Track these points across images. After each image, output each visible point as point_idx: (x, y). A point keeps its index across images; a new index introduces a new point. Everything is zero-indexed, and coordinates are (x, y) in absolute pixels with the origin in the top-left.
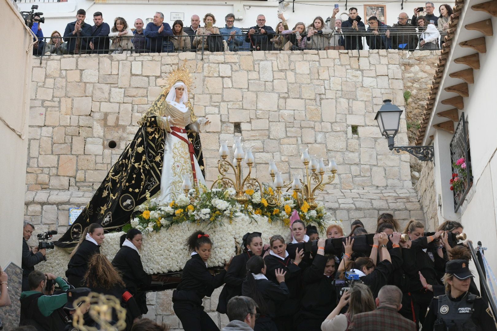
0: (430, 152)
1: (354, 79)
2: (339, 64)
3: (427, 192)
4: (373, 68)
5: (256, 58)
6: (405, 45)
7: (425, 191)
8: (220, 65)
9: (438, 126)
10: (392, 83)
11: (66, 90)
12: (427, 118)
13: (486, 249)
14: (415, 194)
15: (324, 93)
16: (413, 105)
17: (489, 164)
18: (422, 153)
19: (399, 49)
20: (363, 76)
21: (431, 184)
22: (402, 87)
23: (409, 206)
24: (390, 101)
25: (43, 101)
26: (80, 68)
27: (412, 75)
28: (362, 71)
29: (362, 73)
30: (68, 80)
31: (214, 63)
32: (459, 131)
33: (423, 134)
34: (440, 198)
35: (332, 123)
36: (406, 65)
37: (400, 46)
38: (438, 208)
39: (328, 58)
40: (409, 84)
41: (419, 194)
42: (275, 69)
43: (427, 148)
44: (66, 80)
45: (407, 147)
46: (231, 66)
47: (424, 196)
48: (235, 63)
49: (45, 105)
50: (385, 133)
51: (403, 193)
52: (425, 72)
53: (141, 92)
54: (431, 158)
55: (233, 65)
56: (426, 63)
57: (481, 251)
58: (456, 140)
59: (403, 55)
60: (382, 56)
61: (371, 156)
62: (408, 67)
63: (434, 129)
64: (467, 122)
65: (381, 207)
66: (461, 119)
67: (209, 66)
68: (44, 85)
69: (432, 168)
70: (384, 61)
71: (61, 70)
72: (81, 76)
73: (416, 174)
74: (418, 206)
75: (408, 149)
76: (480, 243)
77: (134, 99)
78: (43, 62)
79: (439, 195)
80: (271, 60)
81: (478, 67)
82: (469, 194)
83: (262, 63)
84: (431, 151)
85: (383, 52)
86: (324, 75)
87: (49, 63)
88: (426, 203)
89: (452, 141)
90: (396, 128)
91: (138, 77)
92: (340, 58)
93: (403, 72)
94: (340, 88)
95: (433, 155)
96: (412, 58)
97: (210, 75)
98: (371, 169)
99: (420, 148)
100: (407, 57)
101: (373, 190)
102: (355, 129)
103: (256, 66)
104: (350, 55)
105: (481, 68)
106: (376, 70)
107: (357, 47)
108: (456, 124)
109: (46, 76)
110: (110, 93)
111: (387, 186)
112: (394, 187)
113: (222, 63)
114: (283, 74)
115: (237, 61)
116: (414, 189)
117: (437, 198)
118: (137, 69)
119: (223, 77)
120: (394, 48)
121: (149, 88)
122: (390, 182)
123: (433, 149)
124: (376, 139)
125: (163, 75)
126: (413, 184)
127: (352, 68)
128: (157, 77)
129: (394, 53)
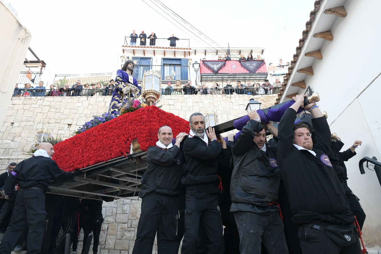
1: (229, 106)
2: (222, 100)
4: (237, 101)
6: (250, 93)
8: (169, 100)
11: (97, 110)
15: (216, 112)
19: (248, 94)
20: (233, 105)
25: (86, 115)
26: (105, 101)
28: (232, 103)
30: (99, 106)
31: (166, 99)
37: (248, 93)
39: (217, 98)
42: (194, 102)
44: (98, 106)
46: (174, 100)
48: (175, 99)
49: (86, 116)
55: (175, 100)
56: (260, 100)
59: (250, 97)
60: (241, 97)
67: (164, 100)
68: (87, 108)
70: (242, 99)
72: (105, 104)
80: (192, 98)
83: (188, 99)
86: (216, 104)
87: (91, 99)
92: (222, 98)
94: (223, 110)
97: (164, 104)
103: (185, 101)
104: (227, 97)
107: (230, 93)
109: (89, 104)
113: (170, 99)
114: (197, 104)
115: (177, 98)
119: (170, 105)
120: (246, 94)
127: (228, 102)
129: (246, 96)
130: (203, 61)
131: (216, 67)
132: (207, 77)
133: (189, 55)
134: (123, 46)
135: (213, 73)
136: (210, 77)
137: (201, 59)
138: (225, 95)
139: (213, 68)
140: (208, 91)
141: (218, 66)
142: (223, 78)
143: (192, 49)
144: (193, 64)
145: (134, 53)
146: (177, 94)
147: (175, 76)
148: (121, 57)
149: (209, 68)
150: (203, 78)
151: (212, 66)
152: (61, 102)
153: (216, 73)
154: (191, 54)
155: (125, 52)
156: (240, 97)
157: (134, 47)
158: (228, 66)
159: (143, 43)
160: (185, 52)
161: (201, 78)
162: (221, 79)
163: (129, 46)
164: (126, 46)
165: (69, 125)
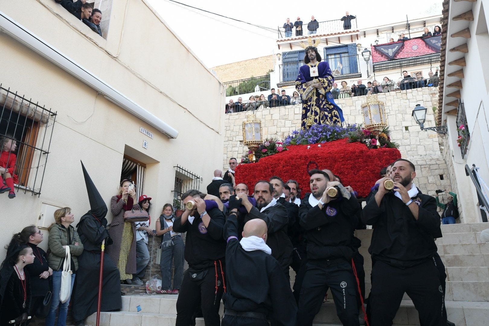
0: (445, 129)
1: (405, 104)
2: (396, 97)
3: (447, 153)
4: (414, 97)
5: (353, 100)
6: (431, 85)
9: (448, 113)
10: (425, 104)
12: (440, 109)
13: (479, 168)
14: (442, 157)
15: (389, 112)
17: (477, 120)
19: (428, 87)
20: (409, 102)
21: (448, 148)
22: (431, 105)
23: (438, 162)
24: (420, 105)
28: (409, 100)
29: (409, 101)
32: (460, 112)
33: (440, 120)
34: (453, 152)
35: (394, 126)
36: (433, 94)
38: (452, 158)
39: (390, 95)
40: (435, 103)
41: (444, 156)
43: (444, 127)
46: (342, 105)
47: (446, 156)
48: (344, 103)
50: (418, 122)
51: (435, 157)
54: (446, 132)
55: (343, 104)
57: (475, 170)
58: (459, 118)
59: (431, 89)
61: (416, 140)
63: (446, 115)
64: (463, 104)
65: (422, 164)
66: (460, 103)
70: (420, 93)
71: (262, 115)
72: (272, 117)
73: (443, 147)
74: (444, 162)
75: (432, 128)
76: (474, 165)
77: (296, 124)
78: (255, 113)
79: (452, 150)
80: (361, 100)
81: (465, 65)
82: (469, 145)
83: (356, 102)
84: (446, 128)
87: (257, 113)
88: (447, 159)
89: (457, 120)
90: (424, 118)
91: (298, 115)
92: (397, 95)
93: (431, 98)
94: (397, 109)
95: (447, 130)
96: (436, 90)
98: (417, 147)
99: (439, 127)
100: (433, 90)
101: (419, 157)
102: (407, 128)
103: (354, 104)
104: (402, 93)
105: (467, 65)
106: (416, 98)
107: (406, 89)
108: (458, 108)
110: (285, 123)
111: (426, 155)
112: (430, 155)
115: (345, 102)
116: (442, 155)
117: (451, 152)
120: (426, 86)
122: (428, 152)
123: (447, 127)
124: (418, 132)
126: (441, 153)
127: (403, 99)
129: (426, 89)
130: (374, 46)
131: (390, 52)
132: (380, 66)
133: (358, 39)
134: (278, 41)
135: (387, 60)
136: (385, 65)
137: (371, 44)
138: (400, 91)
139: (388, 53)
140: (380, 89)
141: (394, 50)
142: (401, 64)
143: (360, 31)
144: (362, 53)
145: (291, 47)
146: (345, 97)
147: (342, 69)
148: (277, 55)
149: (382, 54)
150: (376, 68)
151: (385, 51)
152: (229, 119)
153: (392, 59)
154: (360, 37)
155: (281, 48)
156: (419, 92)
157: (290, 40)
158: (407, 48)
159: (299, 33)
160: (351, 36)
161: (374, 68)
162: (399, 65)
163: (285, 40)
164: (281, 41)
165: (240, 141)
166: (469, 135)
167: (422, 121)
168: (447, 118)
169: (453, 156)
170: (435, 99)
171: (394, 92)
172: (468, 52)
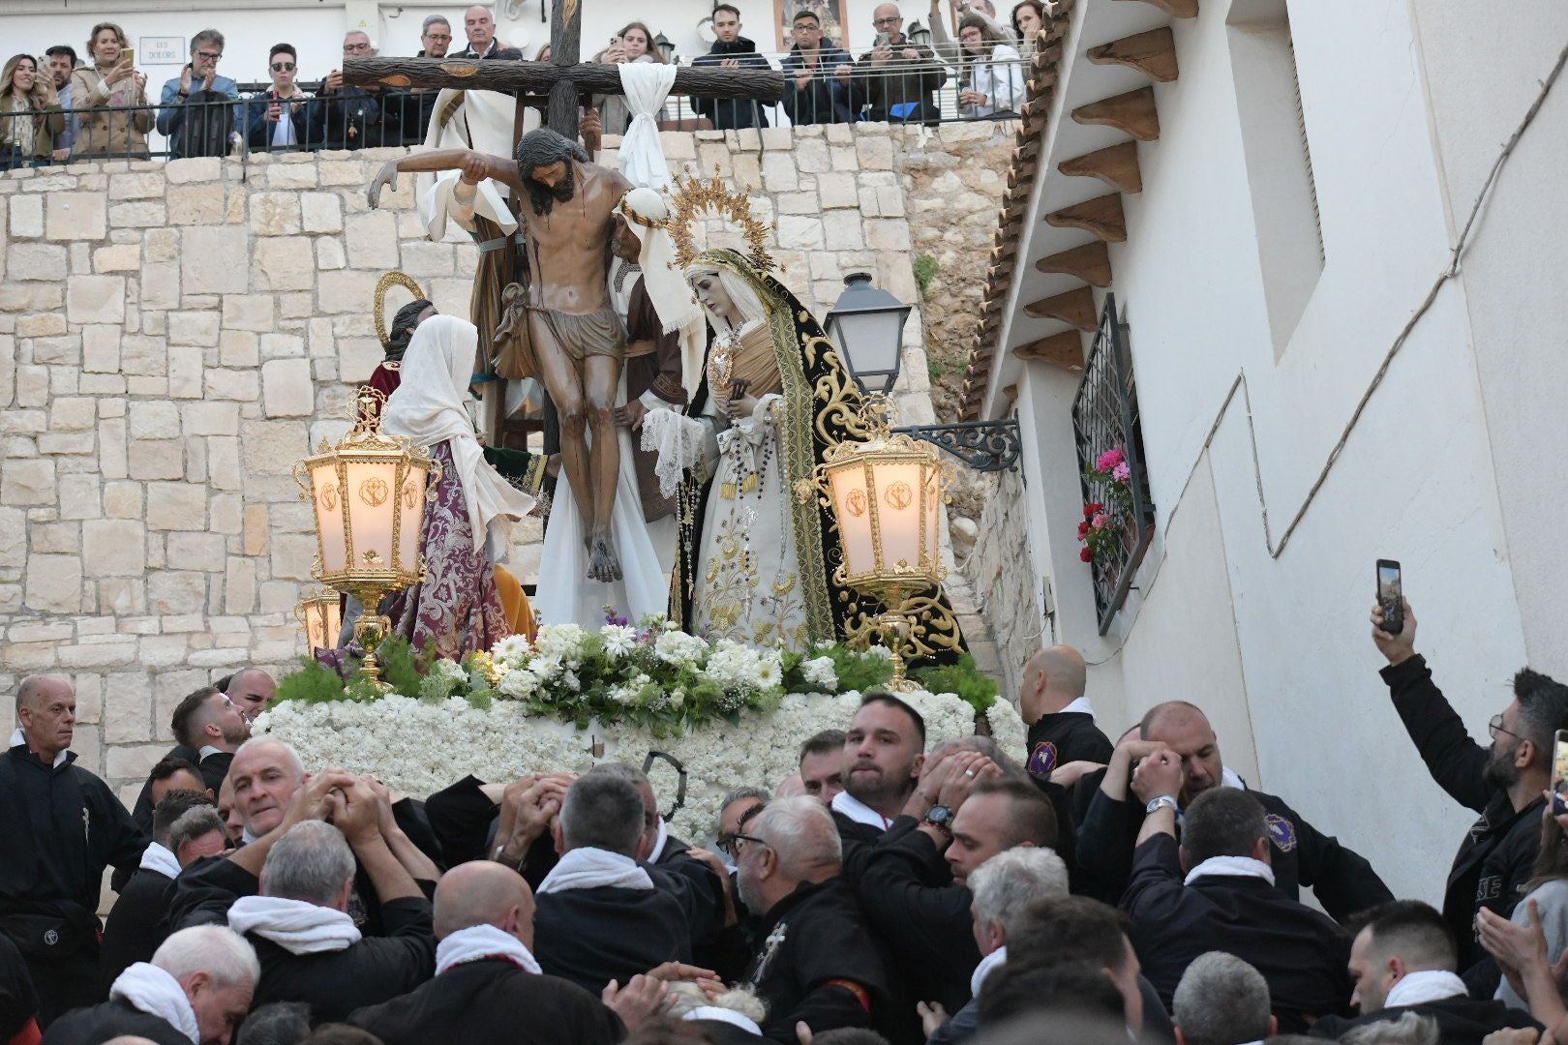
0: (1008, 442)
3: (1006, 578)
4: (807, 184)
6: (910, 107)
7: (999, 574)
8: (305, 195)
9: (1030, 351)
10: (873, 232)
12: (992, 324)
14: (966, 590)
16: (946, 300)
17: (1205, 456)
18: (983, 446)
19: (893, 120)
20: (777, 213)
21: (1016, 549)
22: (907, 245)
24: (866, 278)
27: (937, 203)
28: (773, 196)
29: (775, 202)
31: (283, 190)
32: (1100, 361)
33: (980, 382)
34: (1048, 590)
36: (921, 172)
37: (895, 110)
38: (1045, 623)
40: (931, 233)
41: (980, 589)
43: (997, 426)
45: (931, 429)
46: (341, 197)
47: (997, 591)
48: (353, 188)
52: (979, 192)
53: (44, 294)
54: (1012, 461)
55: (346, 193)
56: (982, 163)
58: (1090, 391)
59: (907, 139)
60: (839, 145)
62: (924, 178)
63: (1017, 362)
64: (1126, 327)
66: (1104, 318)
67: (266, 201)
69: (1017, 495)
70: (845, 160)
73: (967, 525)
74: (979, 626)
75: (934, 435)
77: (23, 318)
79: (1045, 579)
81: (1154, 132)
82: (1143, 567)
84: (1012, 437)
85: (838, 131)
88: (1004, 613)
89: (1080, 395)
90: (891, 366)
91: (33, 247)
92: (698, 156)
93: (909, 195)
95: (1017, 449)
96: (937, 149)
97: (273, 230)
99: (972, 429)
100: (920, 145)
104: (733, 146)
105: (1162, 134)
106: (817, 190)
107: (755, 119)
108: (1088, 339)
113: (311, 190)
115: (360, 179)
116: (962, 574)
117: (1039, 588)
118: (26, 223)
119: (314, 235)
120: (876, 116)
121: (71, 281)
123: (1018, 428)
125: (114, 235)
126: (959, 555)
128: (96, 244)
129: (876, 133)
138: (718, 134)
156: (834, 149)
166: (1149, 516)
167: (883, 380)
168: (1020, 376)
169: (1051, 615)
170: (926, 204)
171: (685, 136)
172: (1176, 78)
